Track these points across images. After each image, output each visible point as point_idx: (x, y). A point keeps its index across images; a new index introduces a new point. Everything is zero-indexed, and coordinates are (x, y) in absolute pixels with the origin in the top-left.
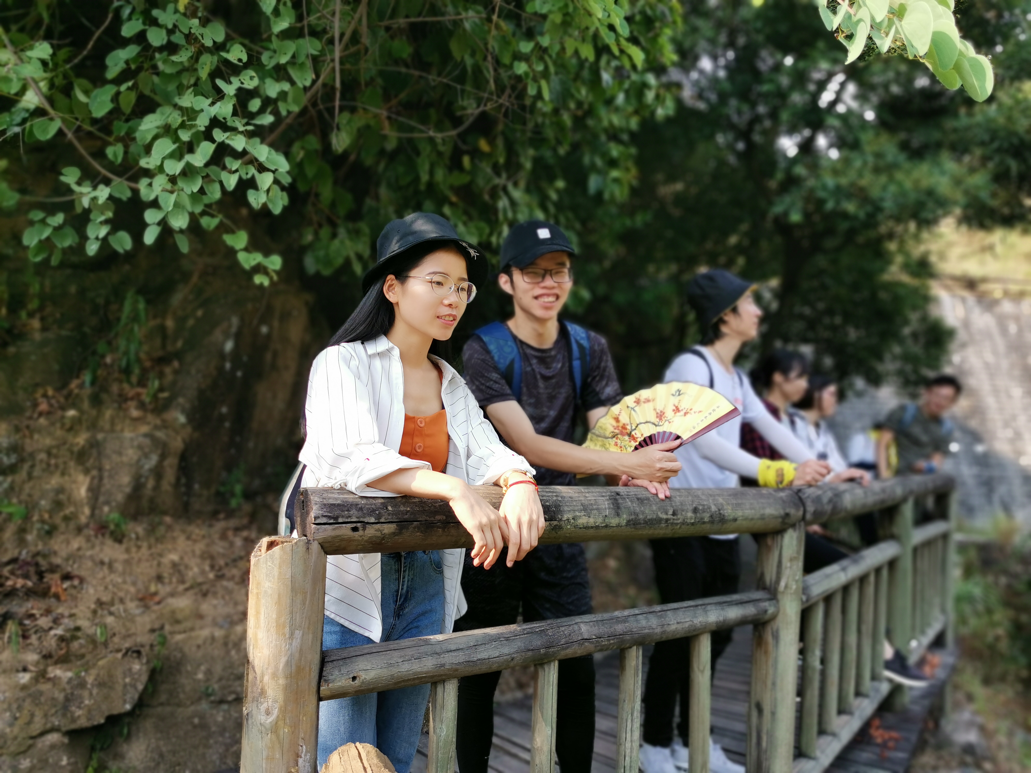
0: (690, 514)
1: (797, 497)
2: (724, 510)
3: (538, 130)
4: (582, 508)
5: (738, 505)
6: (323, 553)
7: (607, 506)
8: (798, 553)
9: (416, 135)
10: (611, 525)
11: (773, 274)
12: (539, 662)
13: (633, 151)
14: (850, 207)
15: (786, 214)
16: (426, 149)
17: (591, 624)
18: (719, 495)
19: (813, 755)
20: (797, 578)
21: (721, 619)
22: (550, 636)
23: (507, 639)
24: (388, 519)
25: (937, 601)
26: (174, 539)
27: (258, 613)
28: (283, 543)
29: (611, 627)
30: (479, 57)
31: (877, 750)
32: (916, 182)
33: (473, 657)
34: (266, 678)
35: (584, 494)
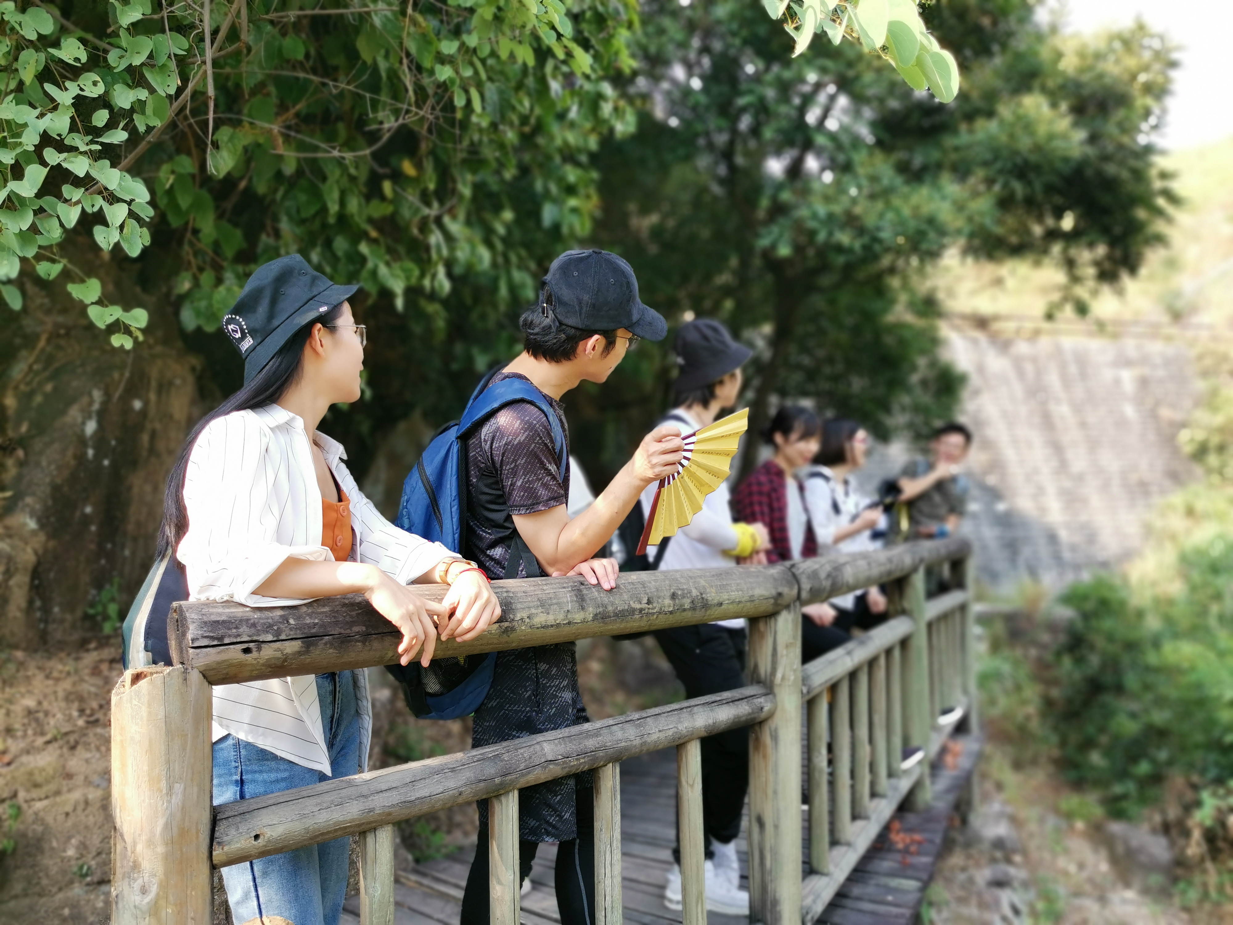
0: (668, 601)
1: (790, 574)
2: (707, 594)
3: (474, 149)
4: (539, 603)
5: (723, 586)
6: (207, 684)
7: (569, 599)
8: (795, 638)
9: (320, 155)
10: (575, 621)
11: (766, 318)
12: (494, 795)
13: (595, 175)
14: (844, 238)
15: (773, 247)
16: (333, 174)
17: (556, 741)
18: (700, 577)
19: (825, 871)
20: (795, 667)
21: (711, 722)
22: (506, 761)
23: (453, 770)
24: (290, 635)
25: (958, 681)
26: (28, 679)
27: (124, 765)
28: (152, 674)
29: (580, 744)
30: (393, 59)
31: (898, 857)
32: (916, 209)
33: (410, 796)
34: (139, 848)
35: (541, 587)
